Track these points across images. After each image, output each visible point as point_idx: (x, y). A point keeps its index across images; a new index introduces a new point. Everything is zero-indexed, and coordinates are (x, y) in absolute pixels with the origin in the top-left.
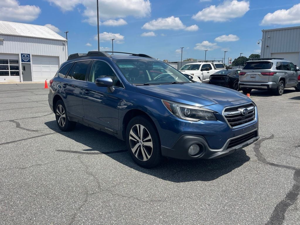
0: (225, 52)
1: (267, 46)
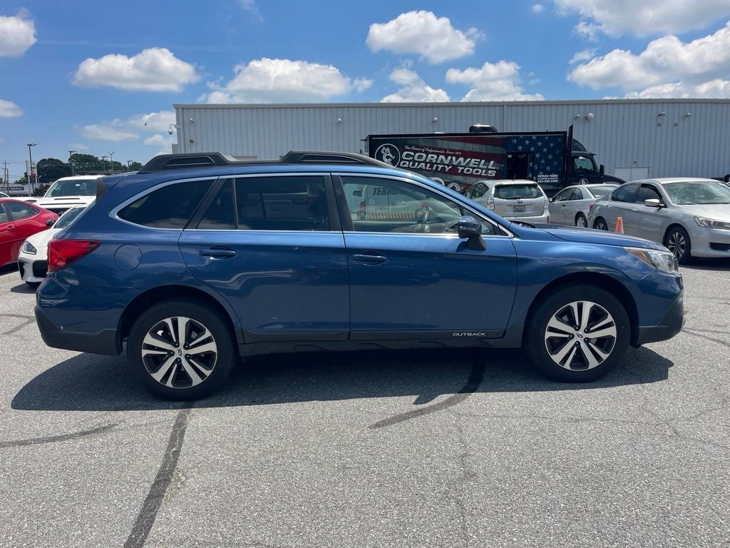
0: (30, 145)
1: (191, 141)
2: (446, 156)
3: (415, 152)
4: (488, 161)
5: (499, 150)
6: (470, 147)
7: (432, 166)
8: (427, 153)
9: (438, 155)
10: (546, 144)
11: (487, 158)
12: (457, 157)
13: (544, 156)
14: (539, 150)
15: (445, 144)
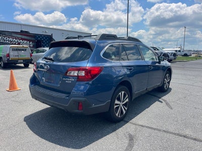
2: (16, 39)
3: (5, 37)
4: (30, 42)
5: (33, 39)
6: (23, 37)
7: (11, 42)
8: (9, 38)
9: (13, 38)
10: (46, 38)
11: (30, 41)
12: (20, 40)
13: (46, 41)
14: (44, 40)
15: (15, 35)
